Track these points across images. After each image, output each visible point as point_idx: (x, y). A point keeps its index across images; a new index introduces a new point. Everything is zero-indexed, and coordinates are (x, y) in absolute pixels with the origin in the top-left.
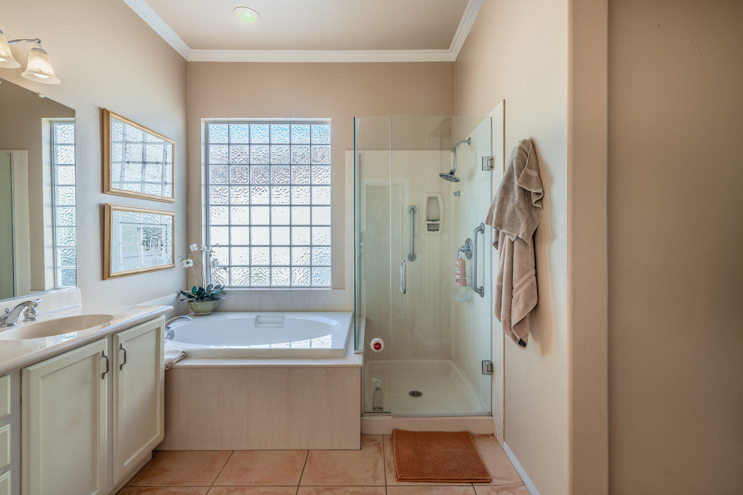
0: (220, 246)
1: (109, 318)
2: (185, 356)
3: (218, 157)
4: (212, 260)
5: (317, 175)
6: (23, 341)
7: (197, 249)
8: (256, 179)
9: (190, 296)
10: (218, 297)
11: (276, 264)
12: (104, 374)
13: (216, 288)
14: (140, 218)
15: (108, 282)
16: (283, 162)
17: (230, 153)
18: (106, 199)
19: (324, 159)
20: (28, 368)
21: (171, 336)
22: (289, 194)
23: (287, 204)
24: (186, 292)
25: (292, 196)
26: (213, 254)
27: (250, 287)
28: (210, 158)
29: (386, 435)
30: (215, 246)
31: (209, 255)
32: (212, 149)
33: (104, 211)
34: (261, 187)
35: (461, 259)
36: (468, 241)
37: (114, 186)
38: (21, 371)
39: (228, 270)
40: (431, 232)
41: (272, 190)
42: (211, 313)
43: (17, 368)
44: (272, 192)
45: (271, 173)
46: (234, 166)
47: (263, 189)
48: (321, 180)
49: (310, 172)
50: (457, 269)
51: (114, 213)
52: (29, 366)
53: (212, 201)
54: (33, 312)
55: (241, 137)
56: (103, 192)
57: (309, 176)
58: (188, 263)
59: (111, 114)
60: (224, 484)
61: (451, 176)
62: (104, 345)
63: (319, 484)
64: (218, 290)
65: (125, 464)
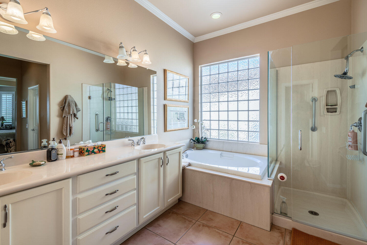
0: (206, 120)
1: (163, 146)
2: (190, 165)
3: (206, 81)
4: (203, 126)
5: (252, 84)
6: (142, 150)
7: (197, 121)
8: (221, 89)
9: (194, 141)
10: (205, 142)
11: (231, 129)
12: (161, 166)
13: (204, 138)
14: (178, 109)
15: (166, 133)
16: (234, 80)
17: (211, 79)
18: (165, 102)
19: (256, 76)
20: (141, 159)
21: (187, 156)
22: (237, 95)
23: (236, 100)
24: (193, 139)
25: (239, 96)
26: (204, 123)
27: (219, 139)
28: (202, 82)
29: (288, 229)
30: (204, 120)
31: (202, 124)
32: (203, 78)
33: (165, 106)
34: (224, 93)
35: (353, 131)
36: (360, 119)
37: (168, 97)
38: (139, 159)
39: (209, 131)
40: (330, 114)
41: (229, 94)
42: (202, 149)
43: (138, 158)
44: (229, 95)
45: (229, 86)
46: (212, 85)
47: (225, 94)
48: (254, 87)
49: (248, 83)
50: (349, 138)
51: (168, 107)
52: (141, 158)
53: (203, 101)
54: (145, 141)
55: (215, 71)
56: (165, 100)
57: (247, 85)
58: (193, 127)
59: (167, 71)
60: (202, 222)
61: (344, 75)
62: (161, 155)
63: (244, 239)
64: (205, 139)
65: (169, 201)
